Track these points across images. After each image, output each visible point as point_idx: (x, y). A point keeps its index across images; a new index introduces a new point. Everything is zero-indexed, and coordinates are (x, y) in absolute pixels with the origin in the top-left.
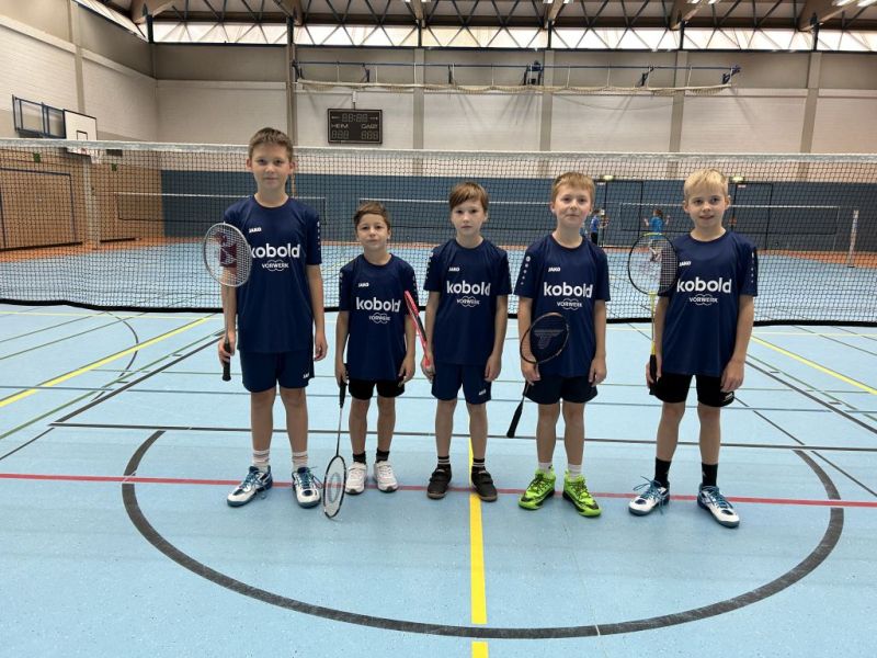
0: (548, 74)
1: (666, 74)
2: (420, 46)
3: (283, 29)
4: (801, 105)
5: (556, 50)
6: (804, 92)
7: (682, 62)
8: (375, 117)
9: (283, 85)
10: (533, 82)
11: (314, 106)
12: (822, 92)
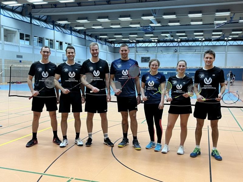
0: (178, 51)
1: (200, 50)
2: (157, 46)
3: (134, 44)
4: (225, 54)
5: (180, 46)
6: (225, 52)
7: (202, 48)
8: (149, 58)
9: (134, 53)
10: (176, 52)
11: (139, 57)
12: (228, 52)
